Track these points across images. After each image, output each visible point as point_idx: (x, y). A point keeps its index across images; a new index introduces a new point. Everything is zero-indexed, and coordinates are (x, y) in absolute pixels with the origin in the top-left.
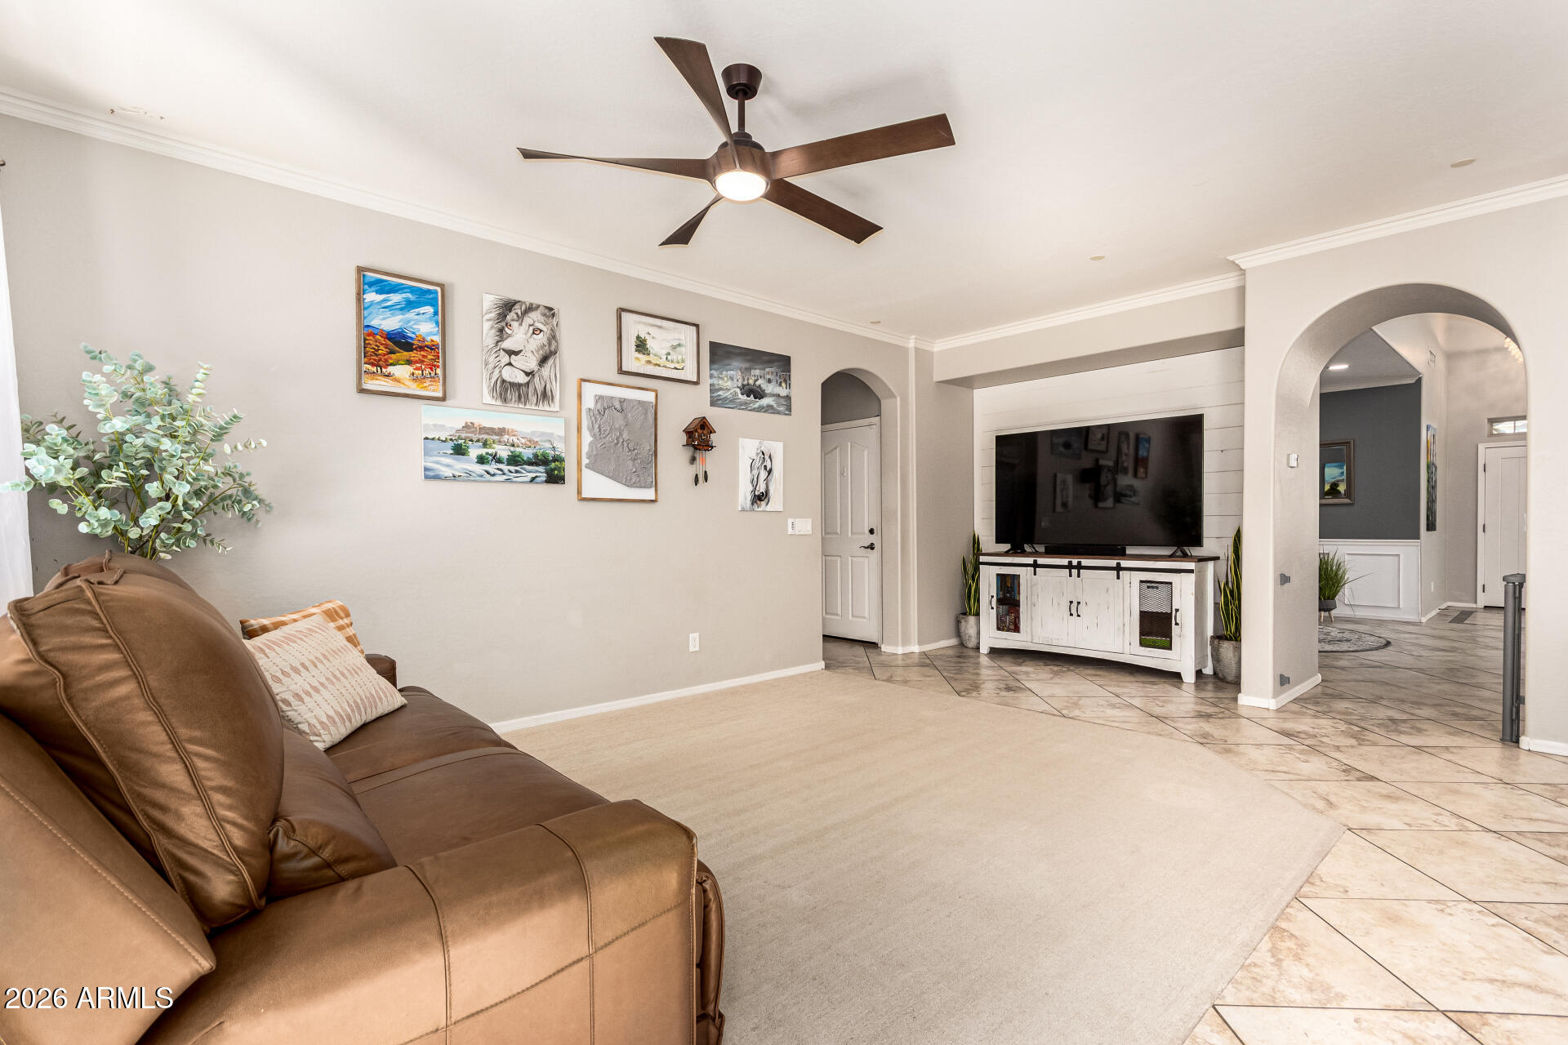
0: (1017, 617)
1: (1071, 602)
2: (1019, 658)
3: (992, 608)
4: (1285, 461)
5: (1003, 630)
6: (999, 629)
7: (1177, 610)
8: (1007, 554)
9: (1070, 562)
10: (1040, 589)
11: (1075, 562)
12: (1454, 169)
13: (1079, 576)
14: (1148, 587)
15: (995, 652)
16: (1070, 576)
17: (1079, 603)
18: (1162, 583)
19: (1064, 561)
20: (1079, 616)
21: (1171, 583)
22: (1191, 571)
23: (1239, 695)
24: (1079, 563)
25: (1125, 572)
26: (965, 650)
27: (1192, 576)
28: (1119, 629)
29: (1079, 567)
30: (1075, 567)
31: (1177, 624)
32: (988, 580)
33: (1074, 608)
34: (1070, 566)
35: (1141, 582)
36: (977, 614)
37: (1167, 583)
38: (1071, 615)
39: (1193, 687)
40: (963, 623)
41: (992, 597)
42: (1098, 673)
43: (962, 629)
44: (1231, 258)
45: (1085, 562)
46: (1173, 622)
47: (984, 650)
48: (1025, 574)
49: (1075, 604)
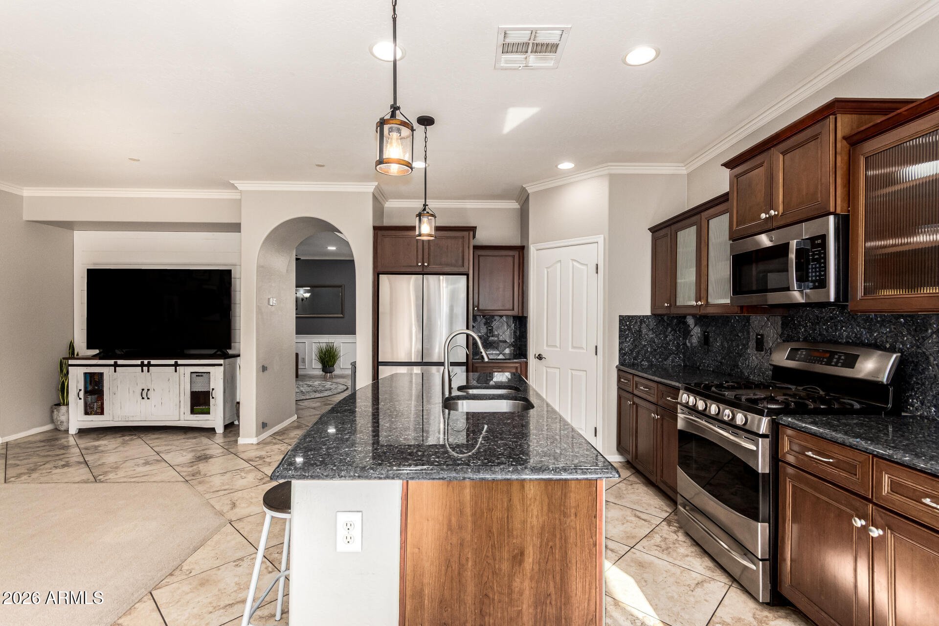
0: (102, 404)
1: (143, 390)
2: (100, 434)
3: (80, 399)
4: (267, 302)
5: (91, 414)
6: (86, 413)
7: (213, 389)
8: (94, 357)
9: (142, 363)
10: (119, 382)
11: (146, 362)
12: (317, 167)
13: (148, 371)
14: (197, 376)
15: (83, 432)
16: (142, 371)
17: (148, 390)
18: (204, 373)
19: (139, 362)
20: (148, 398)
21: (210, 373)
22: (221, 365)
23: (239, 438)
24: (149, 363)
25: (180, 367)
26: (58, 433)
27: (222, 368)
28: (176, 405)
29: (149, 365)
30: (145, 366)
31: (213, 398)
32: (76, 378)
33: (145, 394)
34: (142, 365)
35: (192, 373)
36: (68, 404)
37: (207, 373)
38: (143, 398)
39: (222, 436)
40: (55, 412)
41: (80, 390)
42: (160, 436)
43: (55, 417)
44: (232, 182)
45: (153, 362)
46: (211, 397)
47: (73, 430)
48: (107, 372)
49: (146, 391)
